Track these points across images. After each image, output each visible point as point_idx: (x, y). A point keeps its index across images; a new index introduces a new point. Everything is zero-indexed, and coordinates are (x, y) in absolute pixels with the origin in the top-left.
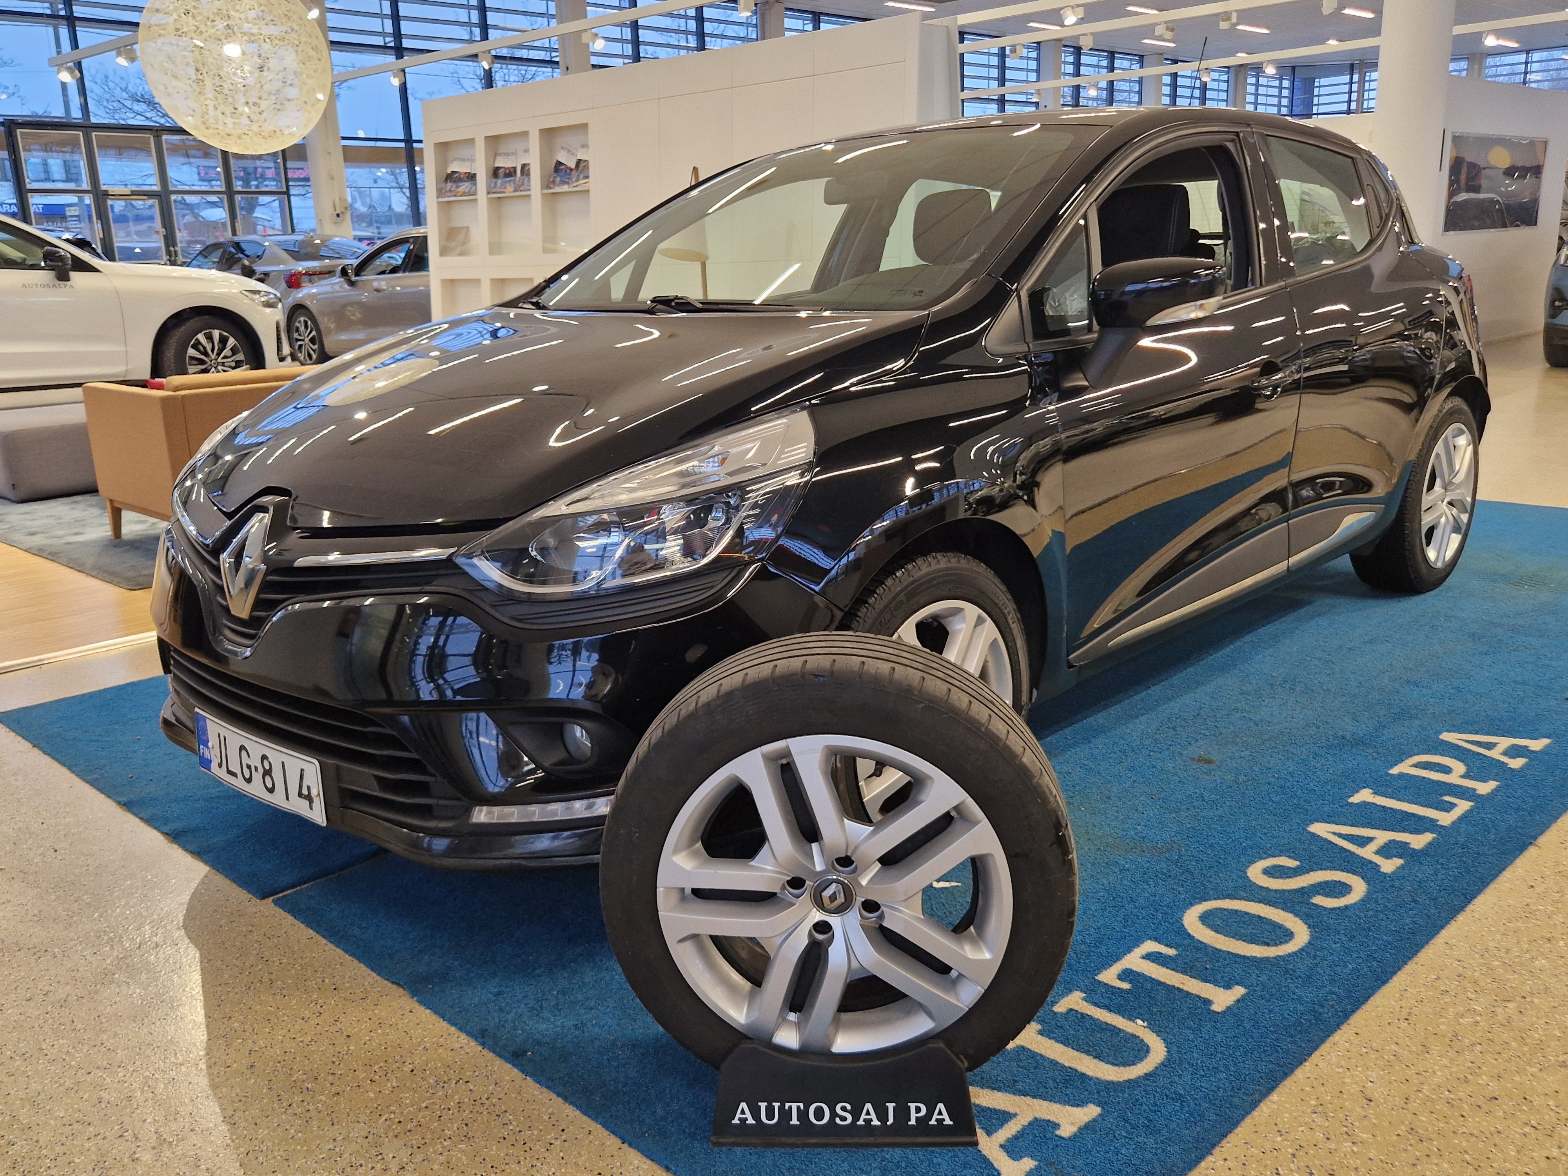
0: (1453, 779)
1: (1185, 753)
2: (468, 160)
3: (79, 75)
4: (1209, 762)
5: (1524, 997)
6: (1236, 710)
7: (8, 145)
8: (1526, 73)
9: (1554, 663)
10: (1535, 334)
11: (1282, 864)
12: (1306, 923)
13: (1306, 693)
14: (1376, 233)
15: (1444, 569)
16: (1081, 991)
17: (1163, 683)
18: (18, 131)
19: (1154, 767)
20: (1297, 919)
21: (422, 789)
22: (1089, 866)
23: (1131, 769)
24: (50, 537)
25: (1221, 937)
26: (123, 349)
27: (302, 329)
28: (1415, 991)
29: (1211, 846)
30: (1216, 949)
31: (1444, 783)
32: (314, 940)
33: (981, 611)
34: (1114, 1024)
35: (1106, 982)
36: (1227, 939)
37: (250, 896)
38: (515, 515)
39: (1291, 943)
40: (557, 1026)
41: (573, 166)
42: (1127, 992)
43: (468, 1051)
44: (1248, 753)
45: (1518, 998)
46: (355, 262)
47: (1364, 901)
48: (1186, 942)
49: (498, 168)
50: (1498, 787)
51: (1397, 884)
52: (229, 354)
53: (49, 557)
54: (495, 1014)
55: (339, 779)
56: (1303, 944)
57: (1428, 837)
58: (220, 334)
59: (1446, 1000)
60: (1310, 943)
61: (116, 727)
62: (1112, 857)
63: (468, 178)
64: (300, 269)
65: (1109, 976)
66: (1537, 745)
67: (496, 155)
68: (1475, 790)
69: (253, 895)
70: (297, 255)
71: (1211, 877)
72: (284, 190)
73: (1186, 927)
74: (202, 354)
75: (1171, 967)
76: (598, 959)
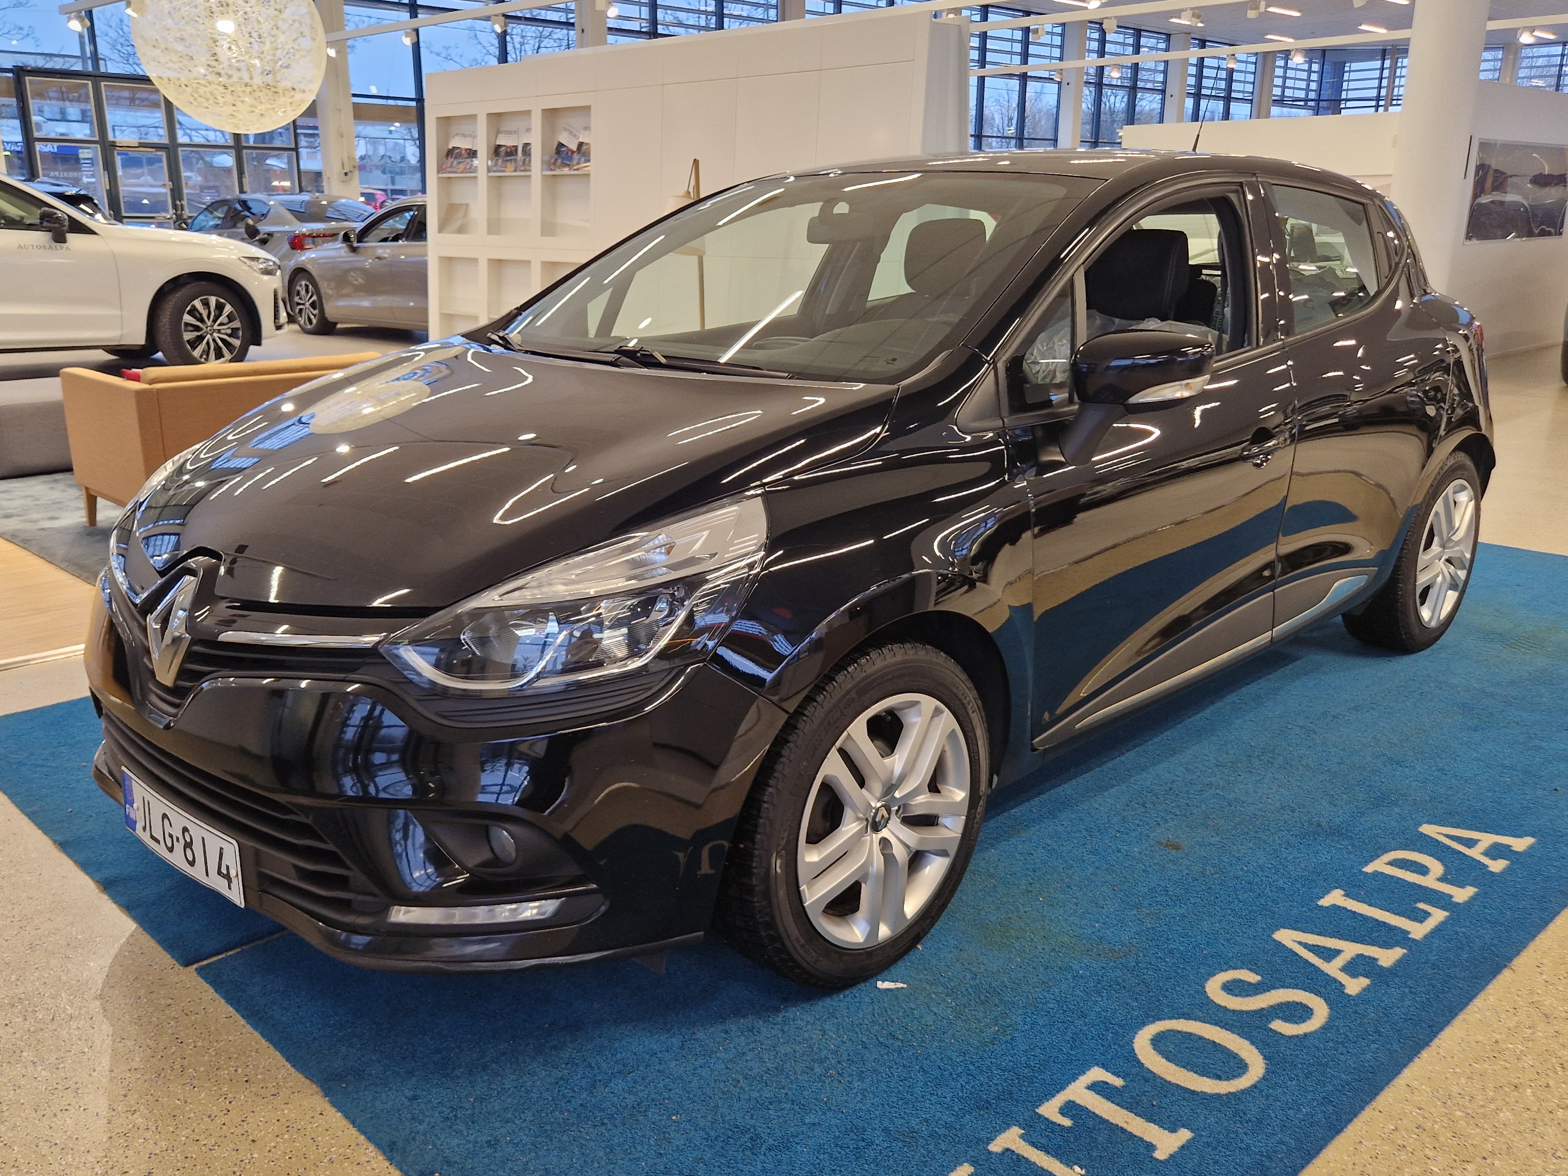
0: (1429, 882)
1: (1152, 836)
2: (470, 135)
3: (89, 24)
4: (1177, 848)
5: (1484, 1158)
6: (1210, 785)
7: (17, 92)
8: (1561, 66)
9: (1544, 744)
10: (1554, 346)
11: (1242, 978)
12: (1262, 1054)
13: (1285, 768)
14: (1384, 285)
15: (1438, 629)
16: (1020, 1126)
17: (1137, 749)
18: (27, 78)
19: (1119, 851)
20: (1253, 1047)
21: (342, 882)
22: (1041, 969)
23: (1095, 852)
24: (25, 521)
25: (1171, 1066)
26: (118, 312)
27: (303, 293)
28: (1369, 1144)
29: (1171, 952)
30: (1166, 1081)
31: (1420, 886)
32: (232, 1020)
33: (938, 702)
34: (1050, 1170)
35: (1046, 1116)
36: (1178, 1068)
37: (175, 962)
38: (446, 605)
39: (1245, 1077)
40: (469, 1142)
41: (574, 148)
42: (1069, 1130)
43: (375, 1166)
44: (1217, 838)
45: (1479, 1160)
46: (359, 226)
47: (1325, 1028)
48: (1134, 1071)
49: (499, 146)
50: (1477, 894)
51: (1361, 1009)
52: (226, 320)
53: (21, 544)
54: (407, 1124)
55: (258, 863)
56: (1256, 1079)
57: (1397, 953)
58: (217, 300)
59: (1403, 1157)
60: (1264, 1078)
61: (63, 749)
62: (1067, 960)
63: (469, 154)
64: (304, 230)
65: (1050, 1110)
66: (1520, 844)
67: (498, 132)
68: (1451, 897)
69: (177, 960)
70: (302, 216)
71: (1167, 990)
72: (293, 146)
73: (1137, 1051)
74: (198, 320)
75: (1117, 1101)
76: (521, 1058)
